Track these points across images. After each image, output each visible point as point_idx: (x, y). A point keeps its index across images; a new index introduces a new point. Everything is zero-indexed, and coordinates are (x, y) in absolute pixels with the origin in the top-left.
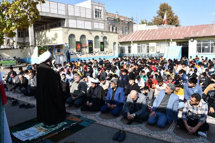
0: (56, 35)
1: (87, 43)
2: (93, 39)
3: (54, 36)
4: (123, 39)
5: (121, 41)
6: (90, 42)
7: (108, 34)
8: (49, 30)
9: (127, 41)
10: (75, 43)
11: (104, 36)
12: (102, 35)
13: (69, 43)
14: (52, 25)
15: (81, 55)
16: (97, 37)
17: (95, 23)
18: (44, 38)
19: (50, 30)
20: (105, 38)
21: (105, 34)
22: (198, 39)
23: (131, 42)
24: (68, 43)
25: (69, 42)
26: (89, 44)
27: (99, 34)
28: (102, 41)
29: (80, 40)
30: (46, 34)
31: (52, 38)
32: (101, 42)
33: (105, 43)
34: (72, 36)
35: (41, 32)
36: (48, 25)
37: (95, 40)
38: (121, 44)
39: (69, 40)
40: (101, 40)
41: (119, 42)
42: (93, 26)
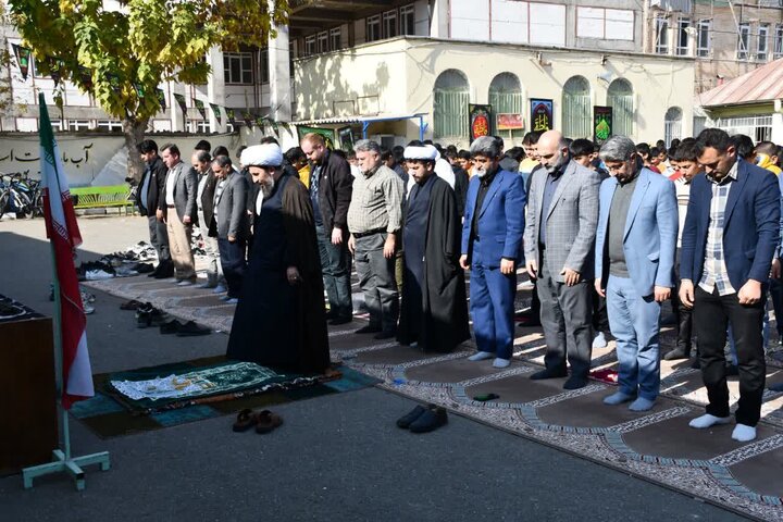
0: (382, 74)
1: (525, 114)
2: (554, 93)
3: (372, 79)
4: (727, 91)
5: (716, 102)
6: (542, 107)
7: (636, 66)
8: (354, 50)
9: (750, 98)
10: (462, 112)
11: (615, 77)
12: (603, 72)
13: (435, 114)
14: (376, 26)
16: (577, 84)
17: (582, 12)
18: (331, 88)
19: (358, 52)
20: (621, 85)
21: (621, 68)
23: (770, 104)
24: (431, 110)
25: (435, 106)
26: (535, 115)
27: (590, 69)
28: (604, 105)
29: (491, 97)
30: (341, 71)
31: (365, 88)
32: (596, 108)
33: (617, 110)
34: (450, 80)
35: (319, 61)
36: (360, 25)
37: (563, 98)
38: (714, 118)
39: (437, 96)
40: (598, 96)
41: (705, 108)
42: (571, 25)
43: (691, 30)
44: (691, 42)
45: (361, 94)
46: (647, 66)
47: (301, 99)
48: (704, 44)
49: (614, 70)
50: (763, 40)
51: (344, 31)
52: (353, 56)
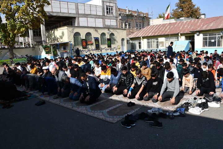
0: (63, 33)
1: (93, 40)
2: (99, 36)
3: (61, 35)
4: (133, 35)
5: (131, 37)
6: (96, 39)
7: (115, 31)
8: (57, 29)
9: (137, 36)
10: (80, 40)
11: (110, 33)
12: (108, 32)
15: (87, 52)
16: (103, 34)
17: (106, 20)
18: (53, 37)
19: (58, 29)
20: (112, 34)
21: (112, 31)
22: (204, 33)
23: (140, 37)
25: (74, 40)
26: (95, 40)
27: (106, 31)
28: (109, 38)
29: (85, 37)
30: (55, 33)
31: (60, 36)
32: (107, 39)
33: (112, 39)
34: (77, 35)
35: (50, 31)
36: (61, 23)
37: (101, 37)
38: (131, 40)
39: (74, 38)
40: (108, 36)
41: (130, 38)
42: (104, 23)
43: (127, 24)
44: (127, 26)
45: (59, 38)
46: (117, 30)
47: (47, 39)
48: (130, 26)
49: (110, 31)
50: (137, 25)
51: (58, 25)
52: (57, 30)
